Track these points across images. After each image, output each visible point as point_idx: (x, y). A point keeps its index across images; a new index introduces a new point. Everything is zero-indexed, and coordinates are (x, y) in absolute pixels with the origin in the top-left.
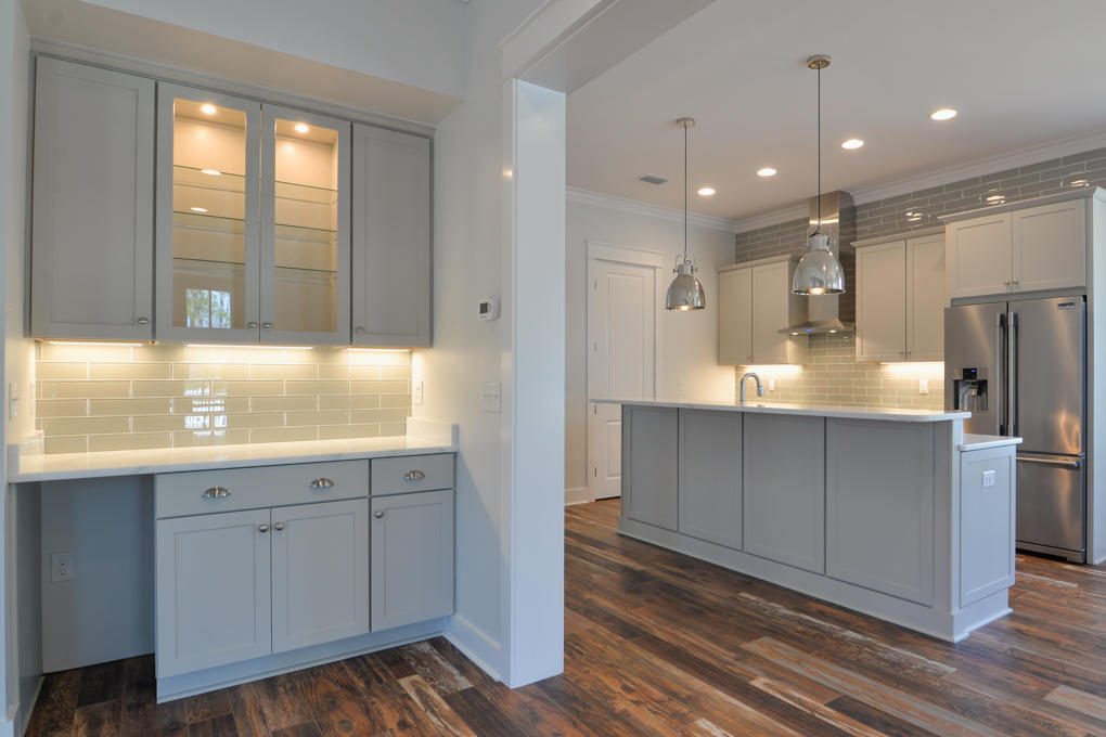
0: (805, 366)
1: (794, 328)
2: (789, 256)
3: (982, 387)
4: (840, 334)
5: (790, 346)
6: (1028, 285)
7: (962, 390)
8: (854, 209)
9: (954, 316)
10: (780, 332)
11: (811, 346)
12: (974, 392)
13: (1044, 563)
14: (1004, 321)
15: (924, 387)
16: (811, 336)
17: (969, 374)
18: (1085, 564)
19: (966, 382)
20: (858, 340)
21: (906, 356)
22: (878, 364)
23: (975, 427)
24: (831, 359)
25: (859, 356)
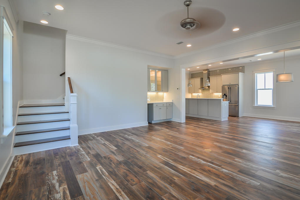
0: (202, 93)
1: (201, 88)
2: (200, 78)
3: (226, 96)
4: (208, 89)
5: (200, 90)
6: (232, 84)
8: (210, 71)
9: (223, 87)
11: (203, 91)
12: (225, 97)
13: (233, 117)
14: (229, 88)
15: (219, 96)
16: (203, 89)
17: (225, 94)
18: (238, 117)
19: (225, 95)
20: (210, 90)
21: (217, 92)
22: (213, 93)
23: (223, 100)
24: (206, 92)
25: (210, 92)
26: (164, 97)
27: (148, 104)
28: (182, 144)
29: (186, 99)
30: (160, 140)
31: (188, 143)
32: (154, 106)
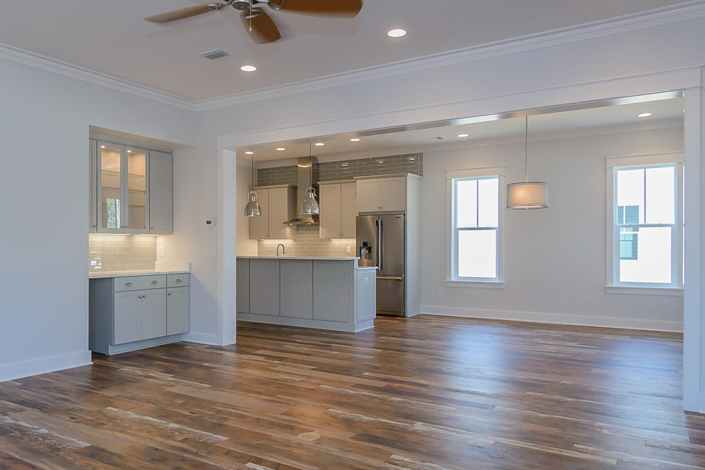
0: (295, 240)
1: (291, 222)
2: (288, 185)
3: (370, 249)
4: (312, 225)
5: (288, 230)
6: (386, 209)
7: (363, 251)
8: (318, 165)
9: (360, 220)
10: (284, 223)
11: (298, 230)
12: (367, 252)
13: (391, 318)
14: (377, 222)
15: (349, 251)
16: (298, 226)
17: (365, 244)
18: (404, 317)
19: (365, 247)
20: (321, 228)
21: (341, 236)
22: (329, 240)
23: (360, 264)
24: (308, 237)
25: (321, 236)
26: (159, 253)
27: (92, 281)
28: (221, 425)
29: (240, 260)
30: (137, 416)
31: (244, 417)
32: (118, 286)
